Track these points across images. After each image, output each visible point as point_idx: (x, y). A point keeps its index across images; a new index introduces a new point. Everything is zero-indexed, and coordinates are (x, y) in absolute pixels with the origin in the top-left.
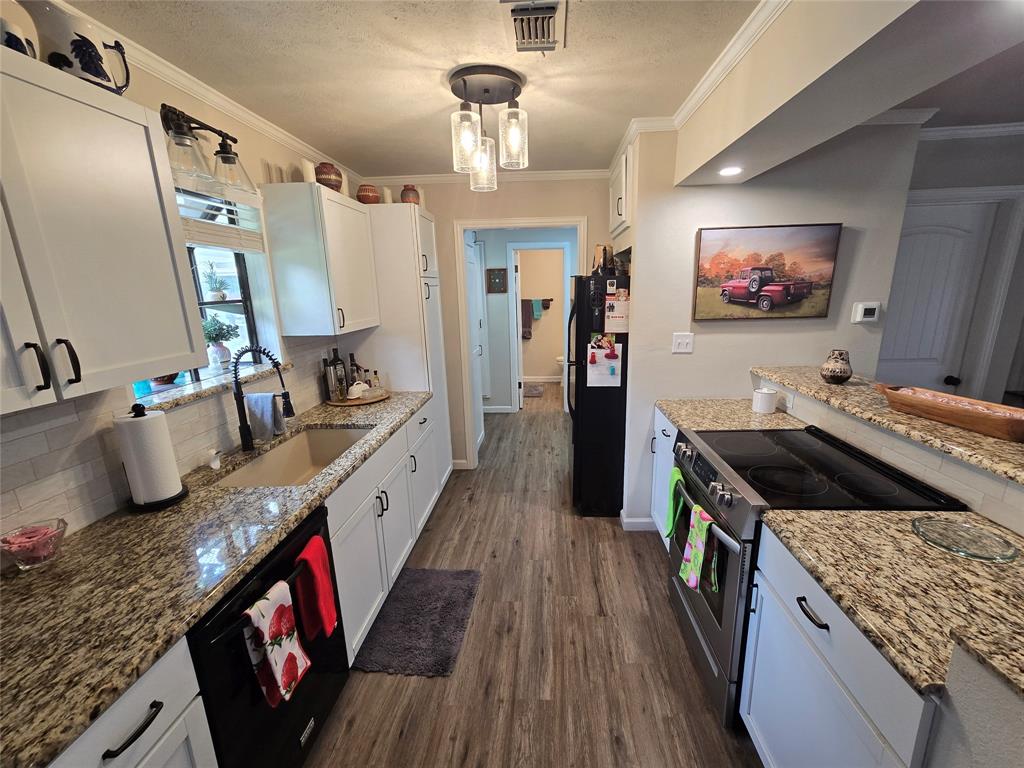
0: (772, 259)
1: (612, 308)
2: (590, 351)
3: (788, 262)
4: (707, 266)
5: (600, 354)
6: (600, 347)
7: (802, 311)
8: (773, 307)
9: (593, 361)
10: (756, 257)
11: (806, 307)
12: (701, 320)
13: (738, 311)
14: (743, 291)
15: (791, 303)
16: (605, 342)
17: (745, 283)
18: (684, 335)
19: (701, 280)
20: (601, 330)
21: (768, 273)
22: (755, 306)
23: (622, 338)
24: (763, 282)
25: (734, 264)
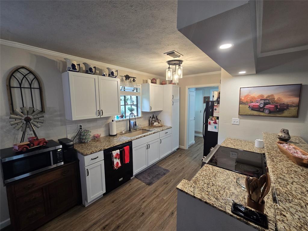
0: (269, 96)
1: (216, 109)
2: (209, 121)
3: (276, 98)
4: (243, 99)
5: (212, 122)
6: (212, 120)
7: (284, 115)
8: (270, 112)
9: (210, 124)
10: (262, 96)
11: (286, 113)
12: (242, 115)
13: (255, 113)
14: (257, 107)
15: (278, 111)
16: (213, 119)
17: (258, 104)
18: (236, 119)
19: (241, 103)
20: (212, 115)
21: (267, 101)
22: (263, 112)
23: (218, 118)
24: (265, 104)
25: (253, 98)
